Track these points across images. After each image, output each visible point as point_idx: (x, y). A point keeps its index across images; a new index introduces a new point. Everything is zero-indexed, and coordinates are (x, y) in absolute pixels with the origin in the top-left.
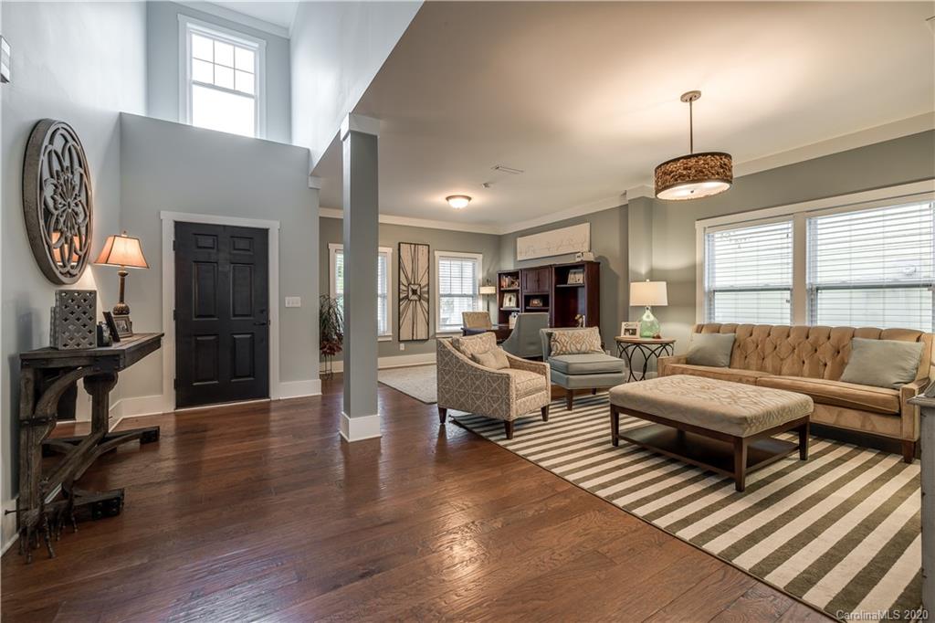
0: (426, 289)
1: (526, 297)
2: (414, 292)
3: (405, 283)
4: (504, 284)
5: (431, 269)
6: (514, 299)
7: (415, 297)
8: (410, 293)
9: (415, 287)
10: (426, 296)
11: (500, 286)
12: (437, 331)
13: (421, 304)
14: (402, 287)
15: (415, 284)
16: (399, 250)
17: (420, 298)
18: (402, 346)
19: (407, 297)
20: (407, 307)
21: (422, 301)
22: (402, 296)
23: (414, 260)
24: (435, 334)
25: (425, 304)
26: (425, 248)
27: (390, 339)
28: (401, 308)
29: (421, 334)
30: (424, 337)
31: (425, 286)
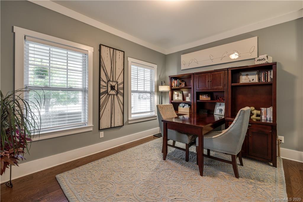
0: (121, 86)
1: (197, 93)
2: (113, 88)
3: (105, 80)
4: (173, 84)
5: (125, 70)
6: (180, 95)
7: (113, 92)
8: (109, 88)
9: (114, 84)
10: (122, 91)
11: (171, 86)
12: (130, 119)
13: (118, 98)
14: (102, 83)
15: (113, 81)
16: (100, 51)
17: (117, 92)
18: (102, 134)
19: (107, 92)
20: (106, 100)
21: (119, 95)
22: (102, 90)
23: (113, 61)
24: (128, 120)
25: (121, 98)
26: (122, 54)
27: (91, 129)
28: (102, 101)
29: (118, 122)
30: (120, 124)
31: (121, 84)
